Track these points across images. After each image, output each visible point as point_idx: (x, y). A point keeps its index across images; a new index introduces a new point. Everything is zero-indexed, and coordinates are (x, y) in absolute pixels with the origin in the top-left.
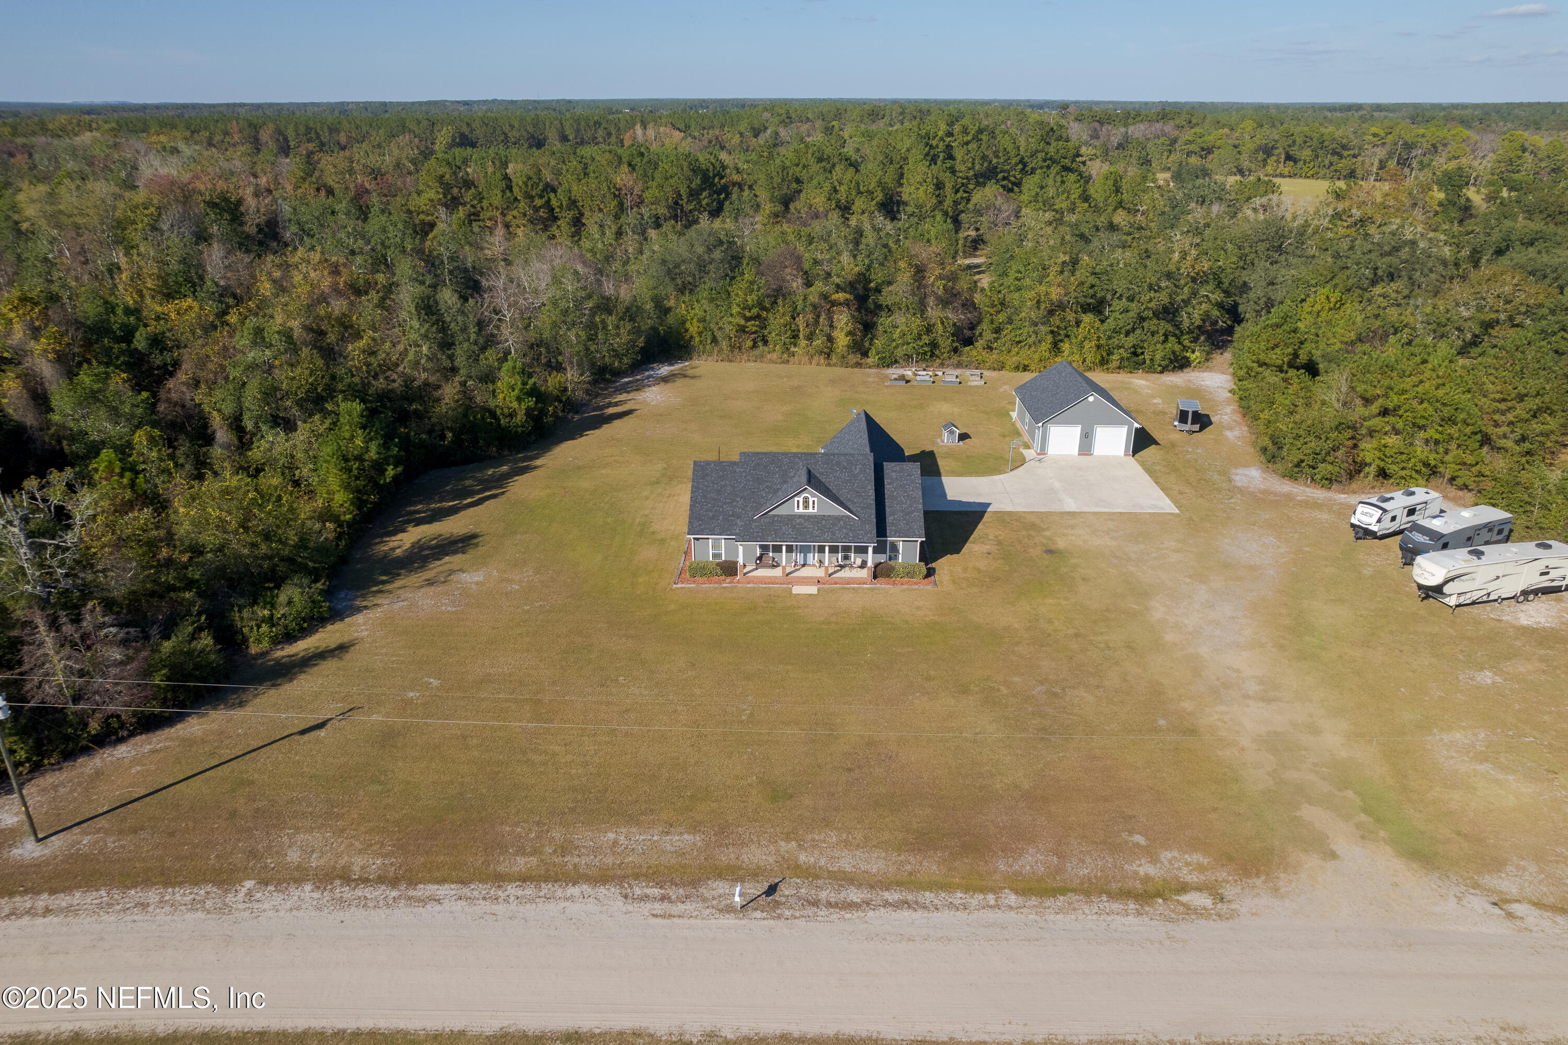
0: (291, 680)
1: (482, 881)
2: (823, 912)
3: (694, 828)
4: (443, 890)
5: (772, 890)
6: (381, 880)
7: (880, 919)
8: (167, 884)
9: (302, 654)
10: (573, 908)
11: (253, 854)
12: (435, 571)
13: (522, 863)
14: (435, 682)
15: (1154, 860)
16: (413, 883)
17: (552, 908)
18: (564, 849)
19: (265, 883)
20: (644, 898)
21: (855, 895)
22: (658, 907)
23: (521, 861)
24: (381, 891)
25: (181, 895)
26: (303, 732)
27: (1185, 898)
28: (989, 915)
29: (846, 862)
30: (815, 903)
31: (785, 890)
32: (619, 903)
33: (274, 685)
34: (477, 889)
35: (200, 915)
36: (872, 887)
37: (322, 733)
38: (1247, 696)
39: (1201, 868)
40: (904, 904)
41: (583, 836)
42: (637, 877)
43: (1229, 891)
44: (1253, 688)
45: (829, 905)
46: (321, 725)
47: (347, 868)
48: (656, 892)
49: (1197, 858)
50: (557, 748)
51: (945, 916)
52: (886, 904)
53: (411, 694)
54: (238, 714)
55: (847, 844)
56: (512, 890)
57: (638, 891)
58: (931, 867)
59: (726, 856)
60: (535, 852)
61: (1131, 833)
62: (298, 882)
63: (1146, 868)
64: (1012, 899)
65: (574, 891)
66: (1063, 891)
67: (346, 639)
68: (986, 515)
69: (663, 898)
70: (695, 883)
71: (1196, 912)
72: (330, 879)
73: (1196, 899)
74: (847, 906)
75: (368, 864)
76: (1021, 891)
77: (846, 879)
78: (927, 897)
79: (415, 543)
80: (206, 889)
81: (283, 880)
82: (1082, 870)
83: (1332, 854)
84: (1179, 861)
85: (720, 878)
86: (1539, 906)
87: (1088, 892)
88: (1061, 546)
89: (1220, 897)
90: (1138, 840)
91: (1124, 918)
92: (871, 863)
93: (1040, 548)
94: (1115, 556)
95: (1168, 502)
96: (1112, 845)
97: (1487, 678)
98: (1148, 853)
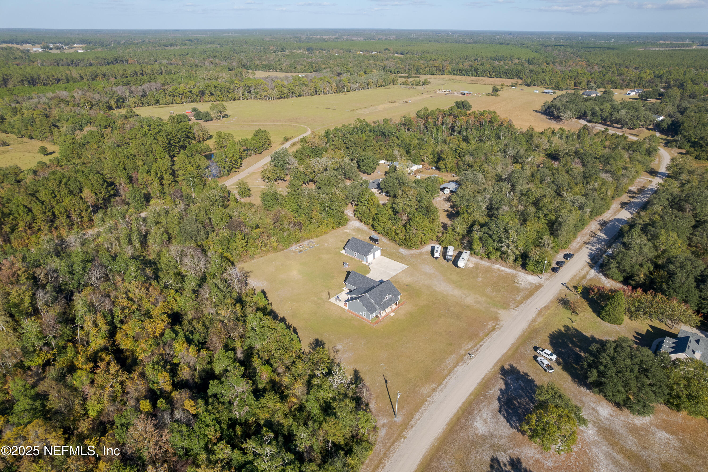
3: (452, 354)
4: (446, 381)
5: (469, 354)
8: (421, 406)
10: (460, 371)
13: (446, 372)
14: (382, 364)
17: (458, 373)
18: (446, 367)
20: (462, 365)
21: (476, 348)
24: (440, 387)
25: (425, 406)
26: (386, 383)
28: (488, 341)
29: (469, 346)
31: (471, 353)
32: (462, 367)
34: (448, 378)
35: (433, 405)
37: (388, 381)
38: (465, 297)
39: (493, 323)
40: (481, 346)
41: (445, 364)
42: (458, 363)
43: (498, 323)
44: (464, 295)
45: (476, 351)
46: (386, 381)
48: (462, 363)
49: (492, 321)
51: (485, 344)
53: (384, 368)
55: (466, 344)
58: (476, 340)
59: (459, 354)
60: (445, 370)
61: (483, 323)
63: (490, 326)
64: (486, 338)
65: (456, 369)
66: (488, 334)
69: (464, 363)
71: (499, 328)
72: (434, 390)
73: (497, 326)
74: (478, 350)
75: (433, 386)
76: (486, 337)
77: (472, 348)
78: (481, 344)
79: (310, 348)
80: (426, 403)
81: (430, 395)
82: (486, 331)
83: (499, 313)
84: (491, 323)
85: (463, 357)
86: (516, 307)
87: (490, 333)
88: (406, 283)
89: (499, 325)
90: (485, 323)
91: (496, 333)
92: (471, 344)
93: (405, 286)
94: (416, 281)
95: (403, 265)
96: (484, 326)
97: (479, 279)
98: (488, 324)
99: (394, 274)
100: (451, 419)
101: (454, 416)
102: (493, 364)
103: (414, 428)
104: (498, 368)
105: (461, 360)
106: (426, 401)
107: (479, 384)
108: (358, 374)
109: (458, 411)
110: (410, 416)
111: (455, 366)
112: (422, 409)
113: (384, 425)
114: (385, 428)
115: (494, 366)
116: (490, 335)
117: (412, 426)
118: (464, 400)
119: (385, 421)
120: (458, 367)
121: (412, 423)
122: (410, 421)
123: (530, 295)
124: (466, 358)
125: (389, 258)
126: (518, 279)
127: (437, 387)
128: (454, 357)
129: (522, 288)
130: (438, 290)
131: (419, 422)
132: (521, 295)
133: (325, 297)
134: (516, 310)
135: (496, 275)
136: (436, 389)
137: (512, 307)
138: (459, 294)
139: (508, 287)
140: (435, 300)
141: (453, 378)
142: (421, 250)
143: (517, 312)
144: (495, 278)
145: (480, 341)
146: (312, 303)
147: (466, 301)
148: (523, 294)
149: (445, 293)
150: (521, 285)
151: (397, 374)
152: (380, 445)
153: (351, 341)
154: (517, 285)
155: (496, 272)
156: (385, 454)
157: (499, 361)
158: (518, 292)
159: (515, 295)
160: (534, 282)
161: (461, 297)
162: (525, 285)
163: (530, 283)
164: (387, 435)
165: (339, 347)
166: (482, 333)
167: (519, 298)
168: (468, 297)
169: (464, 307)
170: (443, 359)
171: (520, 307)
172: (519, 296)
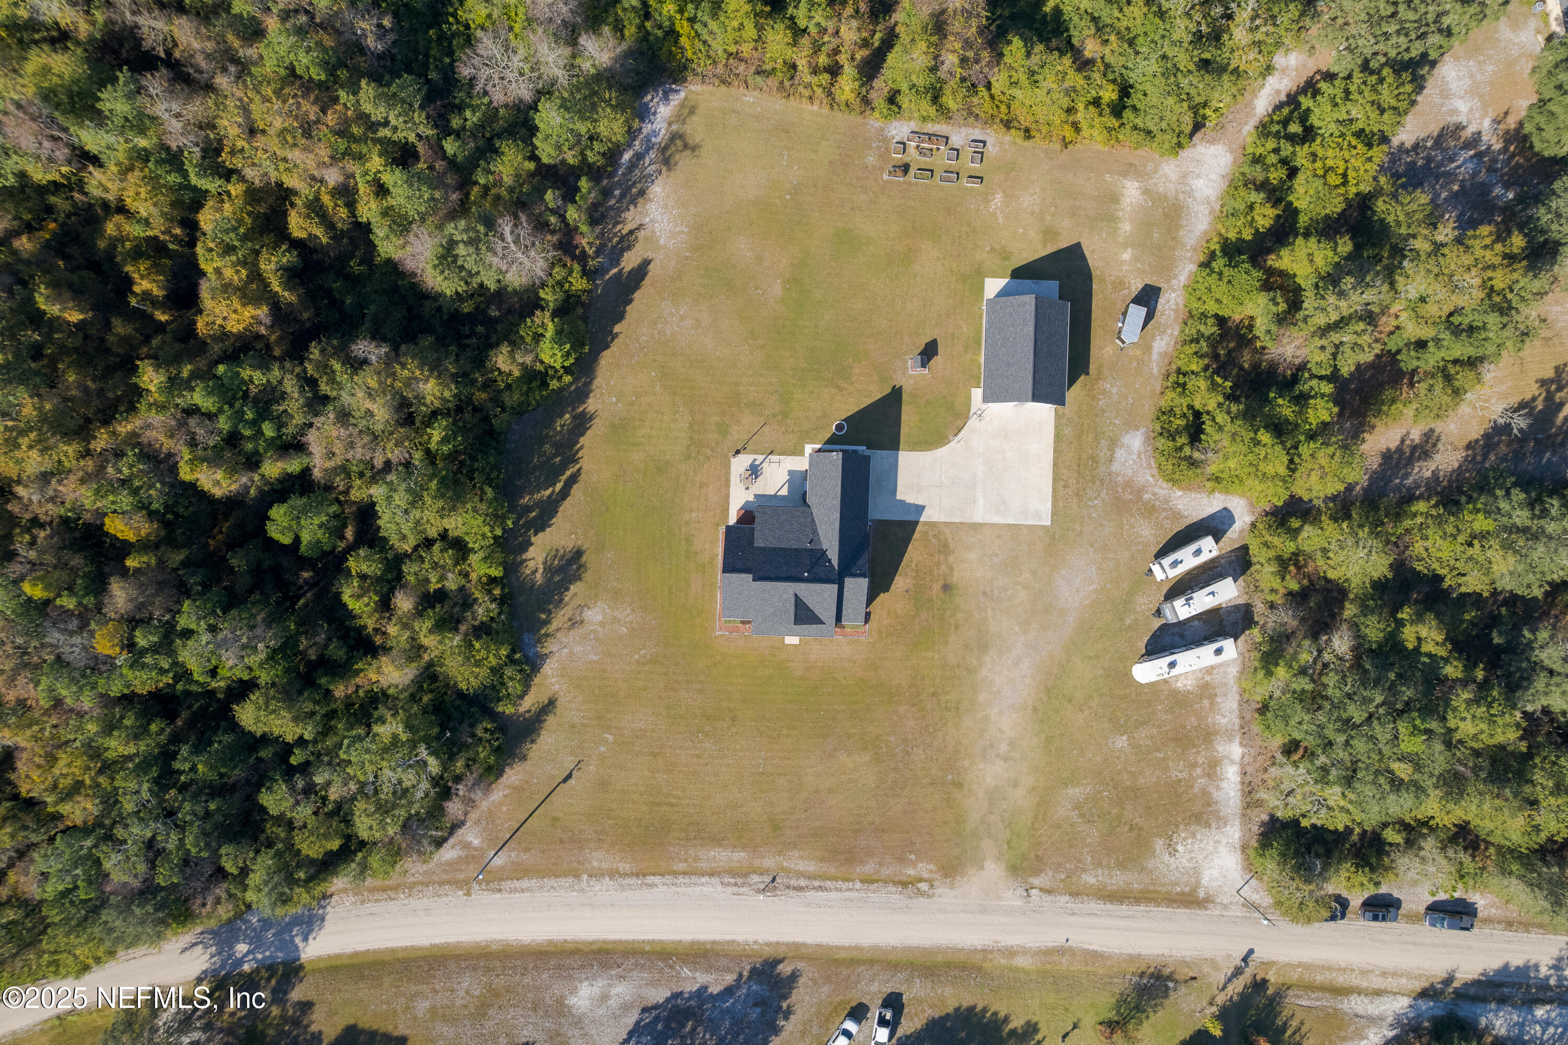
0: (539, 735)
1: (669, 873)
2: (791, 892)
3: (744, 848)
4: (657, 879)
5: (774, 880)
6: (632, 874)
7: (811, 895)
8: (556, 876)
9: (533, 709)
10: (706, 889)
11: (579, 863)
12: (570, 607)
13: (681, 866)
14: (610, 737)
15: (915, 867)
16: (644, 875)
17: (697, 889)
18: (697, 859)
19: (590, 876)
20: (729, 884)
21: (803, 882)
22: (735, 889)
23: (681, 865)
25: (562, 881)
26: (565, 780)
27: (919, 885)
28: (848, 894)
29: (802, 866)
30: (788, 887)
31: (778, 880)
32: (720, 888)
33: (533, 742)
34: (669, 879)
35: (576, 893)
36: (809, 878)
37: (572, 782)
38: (998, 756)
39: (931, 872)
40: (820, 888)
41: (702, 853)
42: (725, 872)
43: (936, 884)
44: (1004, 748)
45: (795, 888)
46: (569, 776)
47: (617, 868)
48: (732, 880)
49: (932, 867)
50: (680, 793)
51: (833, 895)
52: (814, 888)
53: (602, 749)
54: (528, 765)
55: (801, 857)
56: (681, 879)
57: (726, 880)
58: (832, 871)
59: (757, 862)
60: (686, 861)
61: (911, 852)
62: (602, 875)
63: (911, 872)
64: (858, 885)
65: (703, 880)
66: (877, 881)
67: (549, 694)
68: (918, 528)
69: (736, 884)
70: (746, 875)
71: (921, 893)
72: (613, 874)
73: (924, 886)
74: (800, 889)
75: (625, 867)
76: (863, 881)
77: (800, 874)
78: (829, 884)
79: (545, 563)
80: (571, 879)
81: (596, 874)
82: (886, 872)
83: (982, 868)
84: (924, 869)
85: (755, 872)
86: (1041, 890)
87: (886, 882)
88: (955, 579)
89: (932, 886)
90: (913, 857)
91: (894, 896)
92: (810, 867)
93: (941, 582)
94: (984, 594)
95: (1049, 505)
96: (902, 860)
97: (1122, 742)
98: (914, 864)
99: (979, 516)
100: (565, 941)
101: (574, 942)
102: (774, 938)
103: (497, 896)
104: (768, 952)
105: (739, 874)
106: (577, 876)
107: (693, 943)
108: (546, 713)
109: (594, 942)
110: (520, 872)
111: (712, 875)
112: (553, 882)
113: (467, 846)
114: (461, 853)
115: (768, 944)
116: (874, 887)
117: (500, 891)
118: (630, 937)
119: (476, 842)
120: (715, 880)
121: (507, 884)
122: (508, 879)
123: (1127, 898)
124: (755, 878)
125: (1058, 437)
126: (1194, 836)
127: (626, 875)
128: (739, 857)
129: (1150, 864)
130: (984, 672)
131: (518, 895)
132: (1111, 877)
133: (737, 434)
134: (1028, 895)
135: (1178, 772)
136: (620, 875)
137: (1036, 881)
138: (1003, 732)
139: (1131, 829)
140: (933, 694)
141: (673, 889)
142: (1180, 493)
143: (1018, 903)
144: (1154, 779)
145: (835, 879)
146: (691, 426)
147: (981, 766)
148: (1119, 879)
149: (982, 698)
150: (1167, 857)
151: (603, 784)
152: (425, 867)
153: (631, 623)
154: (1158, 848)
155: (1194, 765)
156: (415, 884)
157: (796, 946)
158: (1122, 866)
159: (1100, 864)
160: (1205, 881)
161: (992, 747)
162: (1173, 866)
163: (1197, 872)
164: (449, 863)
165: (594, 615)
166: (869, 868)
167: (1092, 880)
168: (1006, 759)
169: (950, 777)
170: (717, 841)
171: (1049, 898)
172: (1100, 878)
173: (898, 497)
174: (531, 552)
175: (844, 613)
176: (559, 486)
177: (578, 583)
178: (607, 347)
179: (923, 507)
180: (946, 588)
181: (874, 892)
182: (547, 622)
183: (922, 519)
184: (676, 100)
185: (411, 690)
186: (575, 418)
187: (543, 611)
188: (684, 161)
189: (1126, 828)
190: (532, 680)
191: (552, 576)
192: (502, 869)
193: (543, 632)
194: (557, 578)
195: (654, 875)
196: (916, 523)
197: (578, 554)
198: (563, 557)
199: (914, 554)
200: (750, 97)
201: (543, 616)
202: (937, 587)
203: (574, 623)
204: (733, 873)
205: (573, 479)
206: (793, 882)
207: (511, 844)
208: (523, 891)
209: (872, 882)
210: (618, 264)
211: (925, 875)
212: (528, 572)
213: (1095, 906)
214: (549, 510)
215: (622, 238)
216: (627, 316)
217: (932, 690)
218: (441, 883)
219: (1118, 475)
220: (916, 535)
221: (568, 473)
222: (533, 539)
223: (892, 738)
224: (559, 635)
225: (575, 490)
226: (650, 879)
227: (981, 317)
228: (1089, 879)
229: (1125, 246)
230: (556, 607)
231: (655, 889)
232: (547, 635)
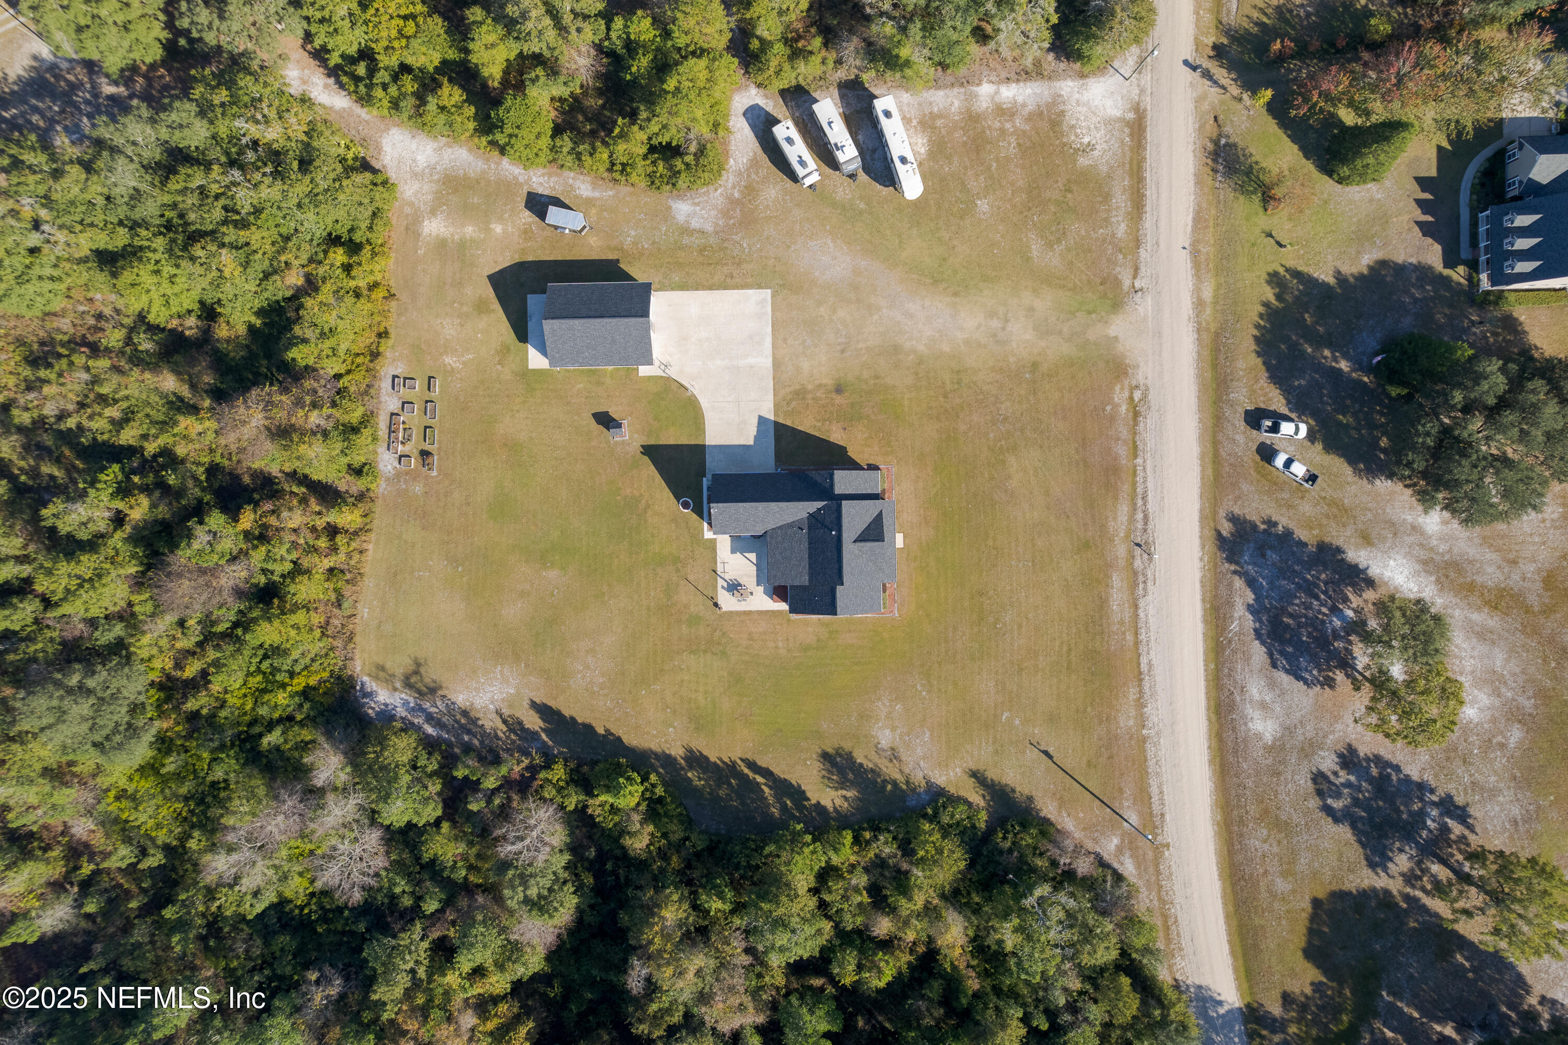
0: (1006, 785)
1: (1137, 649)
2: (1150, 527)
3: (1108, 577)
4: (1144, 661)
5: (1138, 545)
6: (1140, 685)
7: (1152, 507)
8: (1146, 760)
9: (982, 792)
10: (1151, 611)
11: (1131, 739)
12: (879, 761)
13: (1129, 637)
14: (1006, 715)
15: (1119, 405)
16: (1140, 673)
17: (1152, 620)
18: (1122, 623)
19: (1144, 726)
20: (1145, 589)
21: (1140, 516)
22: (1150, 583)
23: (1127, 638)
25: (1150, 754)
26: (1050, 756)
27: (1136, 399)
28: (1149, 470)
29: (1123, 517)
30: (1145, 530)
31: (1138, 540)
32: (1149, 598)
33: (1013, 791)
34: (1143, 649)
35: (1162, 740)
36: (1135, 510)
37: (1051, 750)
38: (1004, 329)
39: (1122, 389)
40: (1144, 498)
41: (1116, 618)
42: (1133, 594)
43: (1134, 383)
44: (995, 323)
45: (1146, 524)
46: (1046, 753)
47: (1135, 700)
48: (1141, 586)
49: (1117, 388)
50: (1057, 643)
51: (1150, 485)
52: (1145, 504)
53: (1017, 722)
54: (1038, 795)
55: (1115, 519)
56: (1143, 637)
57: (1141, 592)
58: (1126, 488)
59: (1122, 563)
60: (1124, 633)
61: (1104, 410)
62: (1142, 715)
63: (1124, 408)
64: (1139, 461)
65: (1142, 615)
66: (1135, 442)
67: (966, 777)
68: (781, 421)
69: (1145, 582)
70: (1135, 573)
71: (1144, 397)
72: (1140, 704)
73: (1137, 395)
74: (1146, 519)
75: (1132, 694)
76: (1136, 457)
77: (1132, 519)
78: (1140, 490)
79: (836, 789)
80: (1148, 746)
81: (1142, 720)
82: (1125, 434)
83: (1116, 338)
84: (1120, 395)
85: (1132, 564)
86: (1135, 277)
87: (1135, 433)
88: (829, 382)
89: (1137, 387)
90: (1108, 408)
91: (1148, 424)
92: (1123, 509)
93: (834, 395)
94: (843, 351)
95: (750, 292)
96: (1112, 418)
97: (983, 205)
98: (1116, 406)
99: (765, 361)
100: (1209, 747)
101: (1210, 739)
102: (1197, 542)
103: (1168, 817)
104: (1211, 546)
105: (1135, 579)
106: (1144, 740)
107: (1205, 621)
108: (986, 779)
109: (1209, 720)
110: (1143, 796)
111: (1136, 607)
112: (1151, 763)
113: (1120, 850)
114: (1127, 855)
115: (1203, 546)
116: (1141, 447)
117: (1162, 815)
118: (1202, 684)
119: (1116, 841)
120: (1142, 603)
121: (1156, 808)
122: (1150, 808)
123: (1138, 191)
124: (1138, 563)
125: (683, 287)
126: (1073, 127)
127: (1140, 691)
128: (1117, 581)
129: (1104, 169)
130: (921, 348)
131: (1166, 797)
132: (1118, 207)
133: (698, 606)
134: (1141, 290)
135: (1010, 147)
136: (1141, 697)
137: (1127, 283)
138: (980, 325)
139: (1069, 191)
140: (945, 397)
141: (1152, 644)
142: (732, 161)
143: (1149, 299)
144: (1018, 170)
145: (1134, 484)
146: (692, 652)
147: (1014, 345)
148: (1121, 200)
149: (946, 348)
150: (1096, 153)
151: (1052, 719)
152: (1143, 890)
153: (891, 701)
154: (1087, 163)
155: (1003, 131)
156: (1160, 899)
157: (1203, 518)
158: (1107, 198)
159: (1106, 220)
160: (1117, 113)
161: (995, 335)
162: (1105, 146)
163: (1109, 122)
164: (1138, 866)
165: (885, 738)
166: (1122, 451)
167: (1123, 227)
168: (1007, 321)
169: (1027, 376)
170: (1102, 604)
171: (1143, 269)
172: (1120, 219)
173: (751, 442)
174: (827, 802)
175: (869, 491)
176: (760, 779)
177: (855, 754)
178: (619, 739)
179: (760, 417)
180: (839, 390)
181: (1145, 444)
182: (895, 783)
183: (772, 418)
184: (371, 685)
185: (969, 914)
186: (691, 767)
187: (884, 787)
188: (431, 674)
189: (1069, 196)
190: (952, 795)
191: (848, 781)
192: (1140, 814)
193: (904, 787)
194: (851, 776)
195: (1139, 664)
196: (776, 424)
197: (825, 757)
198: (829, 771)
199: (807, 424)
200: (364, 612)
201: (889, 787)
202: (839, 399)
203: (894, 756)
204: (1134, 586)
205: (752, 765)
206: (1140, 525)
207: (1116, 806)
208: (1161, 792)
209: (1135, 447)
210: (536, 733)
211: (1126, 394)
212: (846, 805)
213: (1148, 222)
214: (784, 788)
215: (511, 730)
216: (588, 721)
217: (941, 399)
218: (1158, 873)
219: (717, 225)
220: (789, 423)
221: (746, 771)
222: (813, 802)
223: (992, 435)
224: (907, 771)
225: (762, 762)
226: (1144, 667)
227: (568, 371)
228: (1121, 230)
229: (488, 230)
230: (879, 775)
231: (1154, 662)
232: (908, 783)
